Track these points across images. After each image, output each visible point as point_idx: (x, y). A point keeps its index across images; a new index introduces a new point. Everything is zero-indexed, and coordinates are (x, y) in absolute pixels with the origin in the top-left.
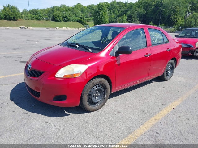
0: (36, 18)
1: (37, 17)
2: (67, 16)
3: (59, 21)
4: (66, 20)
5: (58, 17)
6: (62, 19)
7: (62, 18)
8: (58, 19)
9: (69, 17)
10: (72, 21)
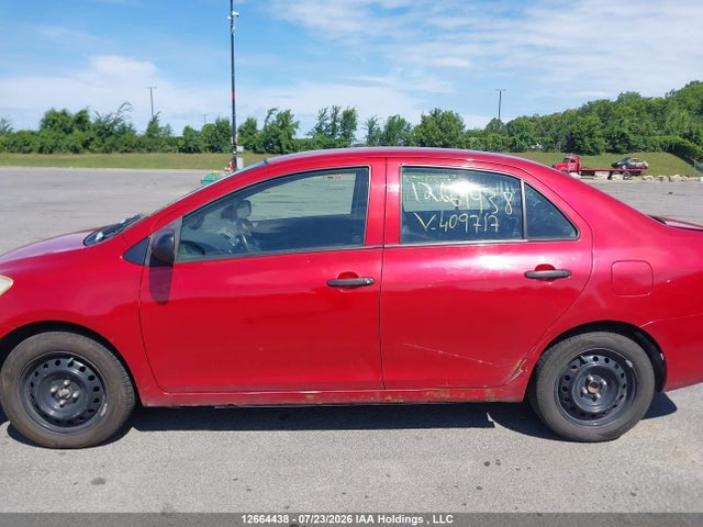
0: (511, 146)
1: (515, 142)
2: (626, 131)
3: (589, 153)
4: (618, 146)
5: (586, 139)
6: (602, 143)
7: (602, 141)
8: (588, 144)
9: (632, 137)
10: (644, 150)
